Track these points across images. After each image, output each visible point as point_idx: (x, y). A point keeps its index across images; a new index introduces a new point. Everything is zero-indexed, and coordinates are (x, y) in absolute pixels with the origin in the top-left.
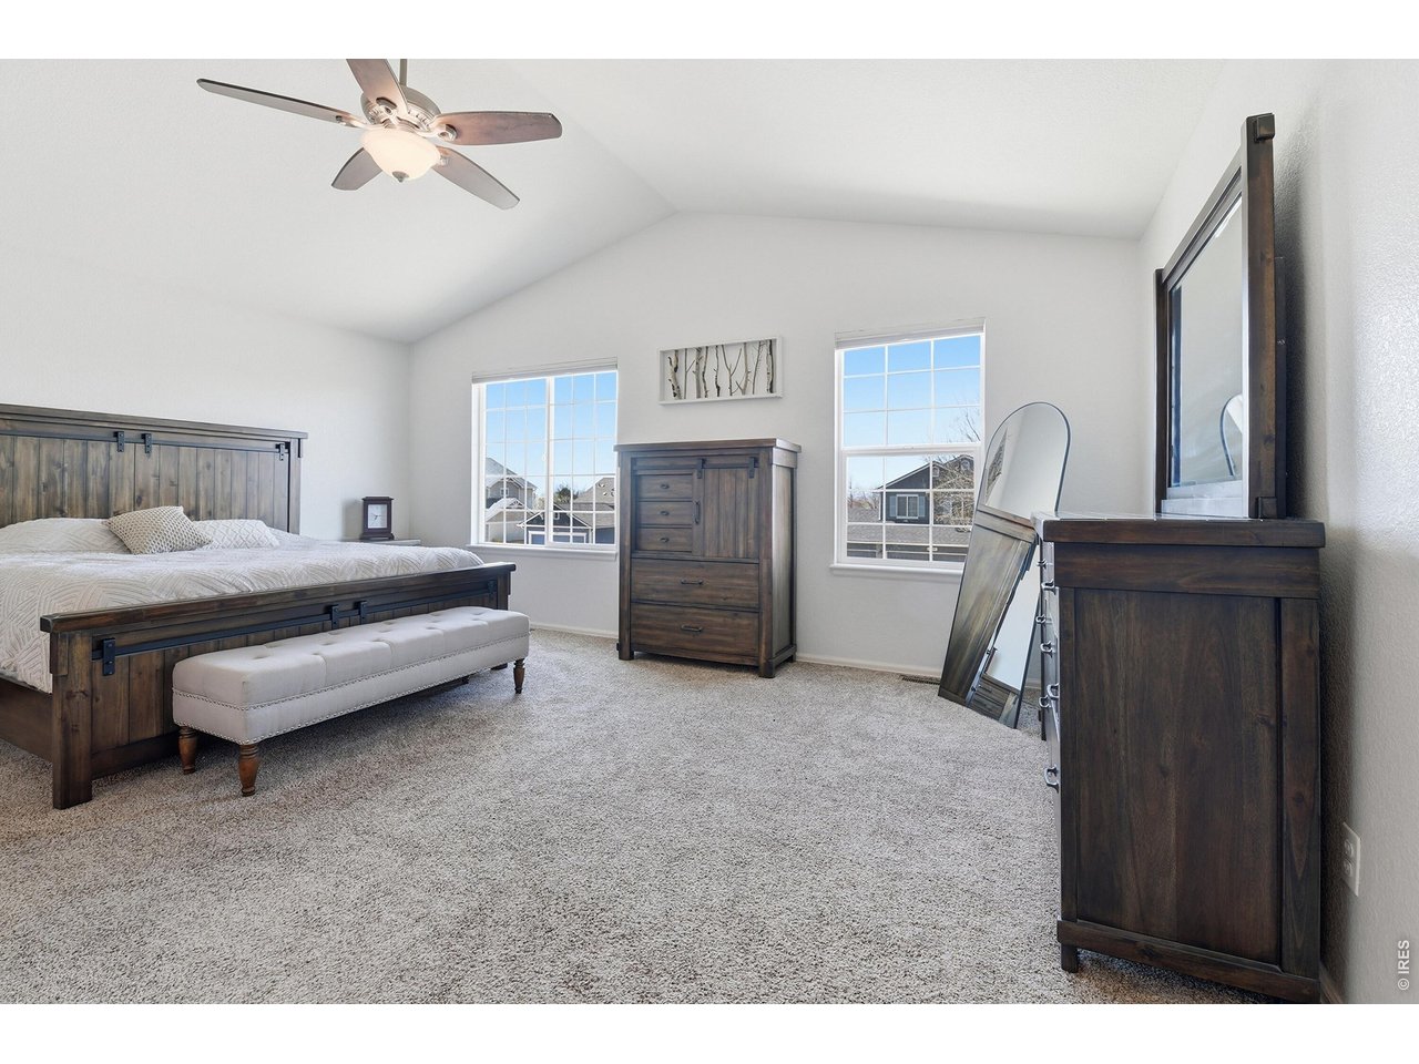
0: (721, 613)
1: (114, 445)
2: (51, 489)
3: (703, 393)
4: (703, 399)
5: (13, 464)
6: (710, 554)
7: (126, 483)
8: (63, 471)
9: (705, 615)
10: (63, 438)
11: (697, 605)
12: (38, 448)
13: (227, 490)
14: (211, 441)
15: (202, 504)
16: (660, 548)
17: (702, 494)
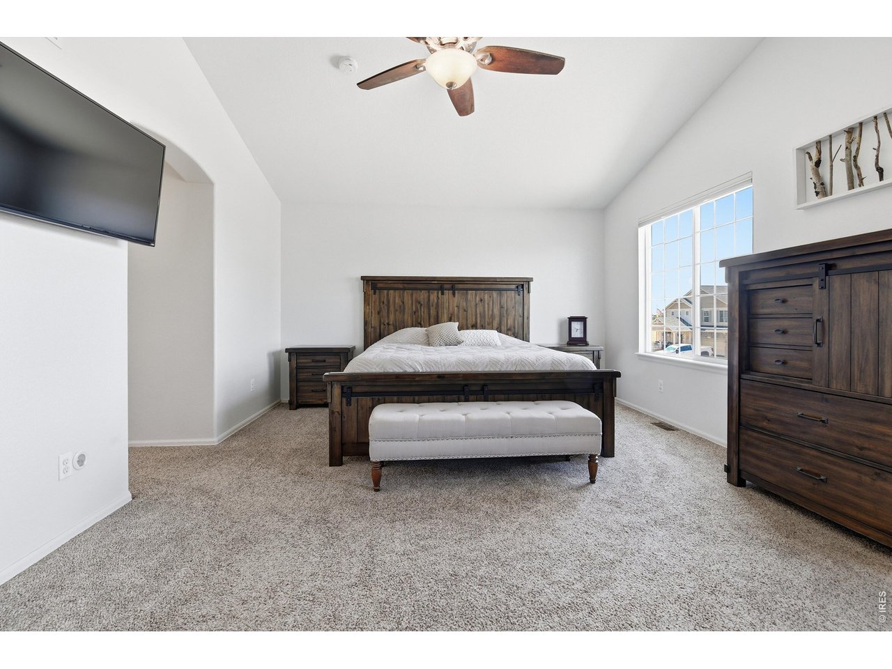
0: (855, 466)
1: (440, 292)
2: (417, 314)
3: (857, 182)
4: (857, 190)
5: (403, 303)
6: (838, 385)
7: (445, 311)
8: (421, 305)
9: (830, 462)
10: (421, 290)
11: (818, 447)
12: (412, 295)
13: (490, 313)
14: (483, 286)
15: (478, 322)
16: (775, 370)
17: (826, 309)
